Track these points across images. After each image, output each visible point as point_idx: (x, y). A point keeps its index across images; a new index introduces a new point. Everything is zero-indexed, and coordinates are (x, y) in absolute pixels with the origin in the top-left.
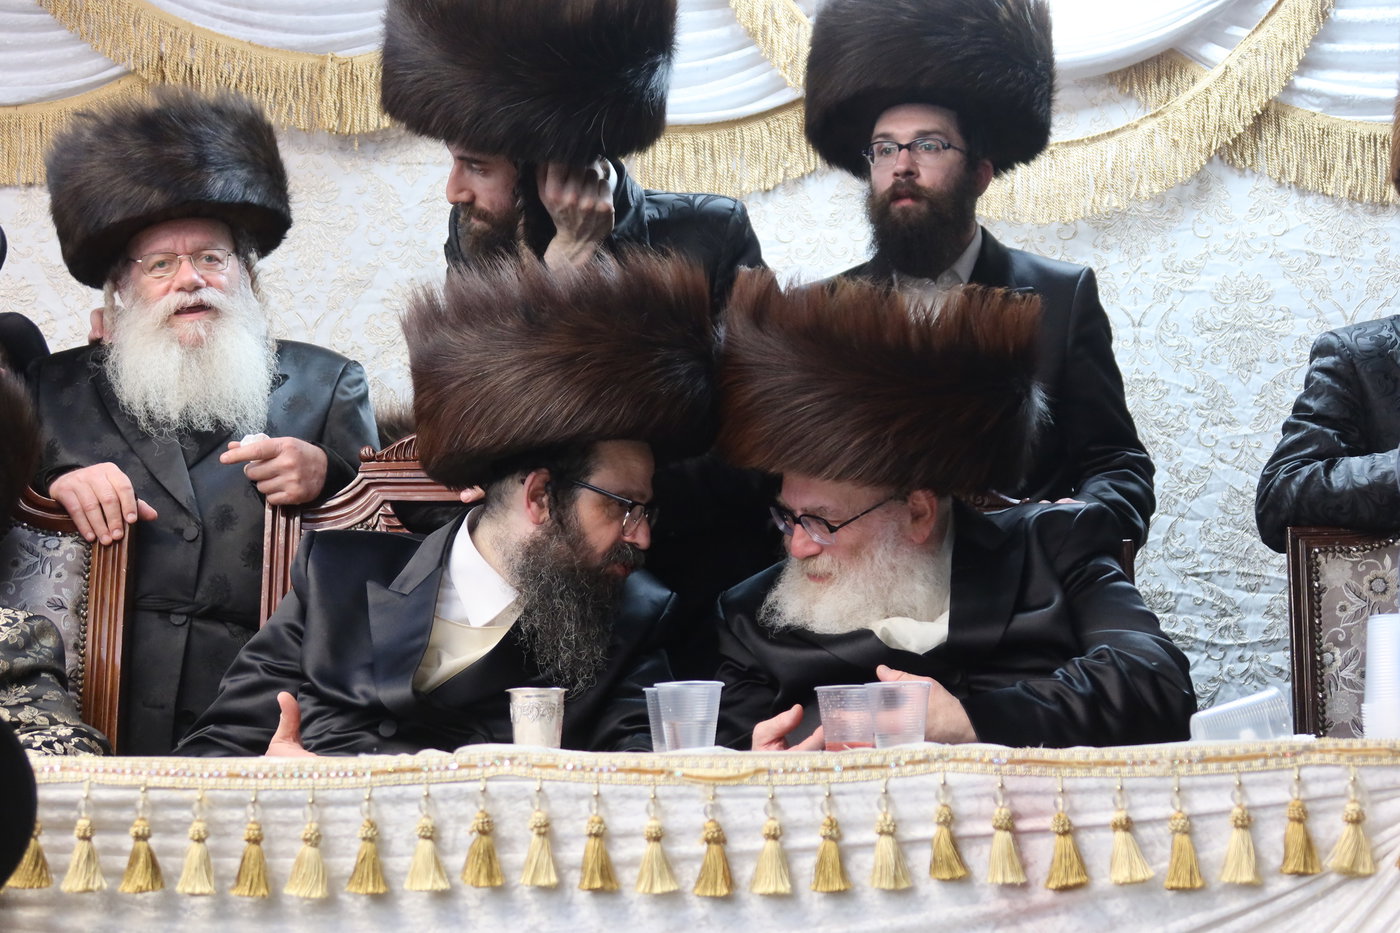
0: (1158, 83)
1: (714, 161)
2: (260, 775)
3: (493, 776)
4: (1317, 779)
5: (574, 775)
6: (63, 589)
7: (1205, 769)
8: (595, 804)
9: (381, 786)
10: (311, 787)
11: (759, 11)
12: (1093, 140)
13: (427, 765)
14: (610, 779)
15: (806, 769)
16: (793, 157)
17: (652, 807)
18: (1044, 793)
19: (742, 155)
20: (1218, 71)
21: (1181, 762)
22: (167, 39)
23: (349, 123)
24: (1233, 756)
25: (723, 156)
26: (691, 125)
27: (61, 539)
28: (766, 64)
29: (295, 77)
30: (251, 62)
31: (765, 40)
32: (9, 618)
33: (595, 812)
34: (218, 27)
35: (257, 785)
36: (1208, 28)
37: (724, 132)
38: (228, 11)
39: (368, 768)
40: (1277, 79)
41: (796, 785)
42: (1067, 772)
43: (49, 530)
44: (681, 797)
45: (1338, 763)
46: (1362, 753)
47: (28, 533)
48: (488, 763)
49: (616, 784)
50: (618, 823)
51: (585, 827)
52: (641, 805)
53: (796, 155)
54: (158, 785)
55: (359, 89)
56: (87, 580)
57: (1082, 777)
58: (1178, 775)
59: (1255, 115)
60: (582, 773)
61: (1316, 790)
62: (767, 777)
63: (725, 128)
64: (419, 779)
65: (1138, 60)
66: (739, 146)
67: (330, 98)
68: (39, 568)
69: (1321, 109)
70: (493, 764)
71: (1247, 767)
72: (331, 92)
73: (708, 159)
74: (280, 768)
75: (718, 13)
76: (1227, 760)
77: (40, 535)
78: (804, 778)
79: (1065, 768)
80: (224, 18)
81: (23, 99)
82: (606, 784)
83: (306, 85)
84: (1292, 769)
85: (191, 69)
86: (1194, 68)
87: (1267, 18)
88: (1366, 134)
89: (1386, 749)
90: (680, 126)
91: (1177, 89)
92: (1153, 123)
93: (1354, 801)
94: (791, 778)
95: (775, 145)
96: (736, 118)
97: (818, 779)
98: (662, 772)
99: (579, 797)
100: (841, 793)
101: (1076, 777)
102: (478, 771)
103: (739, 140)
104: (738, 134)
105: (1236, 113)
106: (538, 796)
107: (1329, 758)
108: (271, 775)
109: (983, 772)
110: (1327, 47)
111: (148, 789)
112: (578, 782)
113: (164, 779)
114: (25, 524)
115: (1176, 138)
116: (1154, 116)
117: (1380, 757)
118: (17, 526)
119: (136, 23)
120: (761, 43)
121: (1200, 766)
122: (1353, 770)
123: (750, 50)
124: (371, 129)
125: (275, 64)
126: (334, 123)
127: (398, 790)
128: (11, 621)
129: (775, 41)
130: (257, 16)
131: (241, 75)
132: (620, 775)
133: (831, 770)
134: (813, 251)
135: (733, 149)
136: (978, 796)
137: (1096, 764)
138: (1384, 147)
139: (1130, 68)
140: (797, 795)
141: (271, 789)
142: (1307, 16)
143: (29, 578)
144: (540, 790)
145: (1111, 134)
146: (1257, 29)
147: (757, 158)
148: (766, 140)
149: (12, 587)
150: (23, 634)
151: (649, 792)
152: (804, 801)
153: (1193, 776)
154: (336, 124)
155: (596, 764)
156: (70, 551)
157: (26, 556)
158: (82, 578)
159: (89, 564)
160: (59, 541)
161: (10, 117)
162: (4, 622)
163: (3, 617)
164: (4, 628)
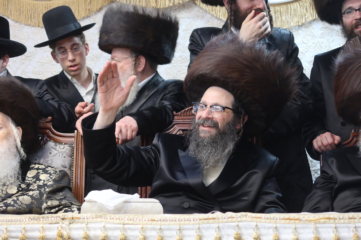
1: (281, 16)
2: (162, 220)
3: (240, 221)
5: (267, 221)
6: (66, 161)
8: (275, 230)
9: (202, 224)
10: (179, 224)
13: (217, 217)
14: (280, 222)
15: (347, 218)
16: (308, 15)
17: (294, 231)
19: (291, 14)
23: (159, 5)
25: (284, 14)
26: (273, 4)
32: (54, 171)
33: (275, 233)
35: (161, 223)
37: (284, 6)
39: (198, 218)
41: (344, 223)
43: (60, 143)
44: (304, 228)
47: (53, 144)
49: (282, 224)
51: (272, 238)
52: (291, 230)
53: (309, 13)
54: (128, 223)
56: (73, 158)
60: (270, 220)
62: (333, 221)
63: (285, 5)
64: (215, 221)
68: (58, 155)
73: (279, 15)
77: (57, 144)
78: (346, 221)
94: (342, 221)
95: (302, 10)
96: (289, 2)
97: (351, 221)
98: (298, 219)
99: (269, 228)
100: (359, 227)
102: (235, 219)
103: (290, 9)
104: (289, 7)
106: (256, 227)
111: (124, 224)
112: (269, 223)
113: (130, 221)
114: (52, 141)
118: (50, 141)
124: (167, 7)
127: (208, 225)
128: (55, 172)
132: (283, 221)
133: (355, 218)
134: (315, 46)
135: (287, 12)
140: (344, 227)
141: (165, 225)
143: (54, 158)
144: (256, 225)
147: (295, 15)
148: (299, 9)
149: (50, 161)
150: (59, 176)
151: (293, 226)
152: (346, 229)
154: (155, 5)
155: (275, 217)
156: (68, 149)
157: (53, 151)
158: (71, 158)
159: (73, 153)
160: (64, 146)
161: (48, 4)
162: (53, 172)
163: (52, 171)
164: (53, 174)
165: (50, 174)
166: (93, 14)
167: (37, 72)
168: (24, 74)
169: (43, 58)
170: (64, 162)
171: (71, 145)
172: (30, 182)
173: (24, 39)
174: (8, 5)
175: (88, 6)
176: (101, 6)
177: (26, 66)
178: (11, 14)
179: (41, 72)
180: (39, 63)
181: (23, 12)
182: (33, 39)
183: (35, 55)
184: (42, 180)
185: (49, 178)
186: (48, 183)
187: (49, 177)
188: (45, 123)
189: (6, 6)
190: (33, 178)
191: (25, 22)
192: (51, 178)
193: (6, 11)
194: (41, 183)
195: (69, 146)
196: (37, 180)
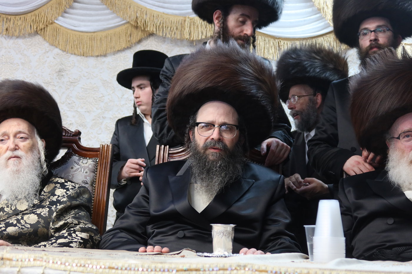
6: (87, 177)
11: (322, 2)
13: (203, 268)
22: (139, 12)
23: (192, 37)
27: (88, 160)
28: (323, 20)
29: (177, 23)
30: (163, 19)
32: (73, 186)
34: (154, 8)
38: (157, 4)
43: (84, 157)
47: (77, 158)
48: (234, 268)
55: (196, 26)
56: (96, 174)
67: (187, 29)
68: (80, 170)
70: (235, 269)
72: (187, 27)
74: (133, 266)
75: (308, 4)
77: (81, 158)
80: (156, 6)
81: (96, 30)
83: (180, 26)
85: (145, 21)
90: (296, 38)
108: (128, 269)
114: (77, 155)
118: (74, 155)
119: (130, 7)
120: (322, 12)
123: (318, 15)
124: (199, 39)
125: (171, 19)
126: (187, 36)
128: (73, 188)
129: (327, 12)
130: (166, 5)
131: (160, 23)
143: (76, 173)
149: (70, 176)
150: (76, 193)
154: (189, 37)
156: (91, 164)
157: (76, 166)
158: (94, 174)
159: (97, 169)
160: (87, 161)
161: (92, 36)
162: (71, 188)
163: (71, 186)
164: (70, 190)
165: (68, 190)
166: (134, 45)
167: (80, 97)
168: (69, 98)
169: (87, 84)
170: (86, 178)
171: (95, 160)
172: (45, 197)
173: (70, 67)
174: (56, 36)
175: (128, 38)
176: (140, 39)
177: (71, 91)
178: (59, 44)
179: (84, 97)
180: (83, 89)
181: (70, 42)
182: (78, 66)
183: (79, 81)
184: (56, 195)
185: (65, 194)
186: (63, 199)
187: (65, 192)
188: (71, 136)
189: (55, 37)
190: (49, 192)
191: (71, 51)
192: (67, 194)
193: (55, 41)
194: (54, 199)
195: (93, 161)
196: (51, 195)
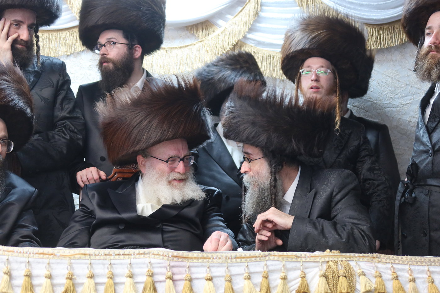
0: (202, 31)
1: (49, 43)
4: (272, 265)
5: (20, 255)
7: (236, 261)
8: (27, 265)
12: (181, 47)
15: (103, 255)
16: (77, 45)
17: (47, 266)
18: (183, 267)
19: (60, 42)
20: (222, 29)
21: (229, 258)
24: (246, 257)
25: (53, 42)
31: (70, 3)
33: (27, 268)
36: (220, 14)
37: (54, 34)
40: (241, 33)
41: (99, 260)
42: (191, 260)
44: (58, 263)
45: (279, 260)
46: (287, 257)
49: (35, 258)
50: (35, 272)
51: (23, 273)
52: (44, 266)
57: (196, 262)
58: (228, 263)
59: (233, 44)
60: (23, 254)
61: (271, 268)
62: (89, 257)
65: (196, 23)
66: (59, 39)
69: (254, 45)
71: (250, 260)
73: (47, 42)
76: (244, 258)
78: (102, 258)
79: (190, 259)
82: (32, 258)
84: (264, 261)
86: (215, 28)
87: (239, 13)
88: (268, 54)
89: (294, 256)
91: (208, 34)
92: (200, 44)
93: (283, 272)
94: (97, 257)
95: (71, 40)
96: (58, 29)
97: (107, 258)
98: (52, 254)
99: (21, 262)
100: (114, 264)
101: (194, 262)
103: (59, 37)
104: (59, 35)
105: (228, 43)
106: (7, 261)
107: (276, 258)
109: (163, 259)
110: (258, 25)
112: (22, 257)
115: (208, 50)
116: (201, 41)
117: (292, 258)
120: (69, 4)
121: (235, 260)
122: (283, 262)
129: (74, 4)
132: (37, 255)
133: (111, 255)
134: (83, 78)
135: (56, 40)
136: (161, 267)
137: (201, 258)
138: (273, 59)
139: (193, 25)
140: (99, 264)
142: (252, 13)
144: (8, 259)
145: (186, 46)
146: (236, 16)
147: (64, 43)
148: (69, 38)
151: (47, 261)
152: (101, 266)
153: (232, 263)
155: (28, 251)
